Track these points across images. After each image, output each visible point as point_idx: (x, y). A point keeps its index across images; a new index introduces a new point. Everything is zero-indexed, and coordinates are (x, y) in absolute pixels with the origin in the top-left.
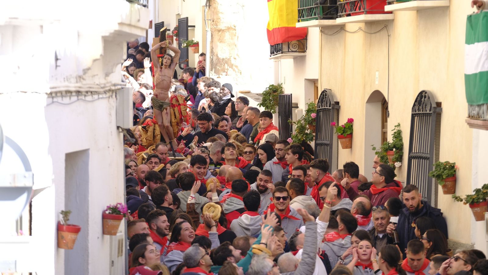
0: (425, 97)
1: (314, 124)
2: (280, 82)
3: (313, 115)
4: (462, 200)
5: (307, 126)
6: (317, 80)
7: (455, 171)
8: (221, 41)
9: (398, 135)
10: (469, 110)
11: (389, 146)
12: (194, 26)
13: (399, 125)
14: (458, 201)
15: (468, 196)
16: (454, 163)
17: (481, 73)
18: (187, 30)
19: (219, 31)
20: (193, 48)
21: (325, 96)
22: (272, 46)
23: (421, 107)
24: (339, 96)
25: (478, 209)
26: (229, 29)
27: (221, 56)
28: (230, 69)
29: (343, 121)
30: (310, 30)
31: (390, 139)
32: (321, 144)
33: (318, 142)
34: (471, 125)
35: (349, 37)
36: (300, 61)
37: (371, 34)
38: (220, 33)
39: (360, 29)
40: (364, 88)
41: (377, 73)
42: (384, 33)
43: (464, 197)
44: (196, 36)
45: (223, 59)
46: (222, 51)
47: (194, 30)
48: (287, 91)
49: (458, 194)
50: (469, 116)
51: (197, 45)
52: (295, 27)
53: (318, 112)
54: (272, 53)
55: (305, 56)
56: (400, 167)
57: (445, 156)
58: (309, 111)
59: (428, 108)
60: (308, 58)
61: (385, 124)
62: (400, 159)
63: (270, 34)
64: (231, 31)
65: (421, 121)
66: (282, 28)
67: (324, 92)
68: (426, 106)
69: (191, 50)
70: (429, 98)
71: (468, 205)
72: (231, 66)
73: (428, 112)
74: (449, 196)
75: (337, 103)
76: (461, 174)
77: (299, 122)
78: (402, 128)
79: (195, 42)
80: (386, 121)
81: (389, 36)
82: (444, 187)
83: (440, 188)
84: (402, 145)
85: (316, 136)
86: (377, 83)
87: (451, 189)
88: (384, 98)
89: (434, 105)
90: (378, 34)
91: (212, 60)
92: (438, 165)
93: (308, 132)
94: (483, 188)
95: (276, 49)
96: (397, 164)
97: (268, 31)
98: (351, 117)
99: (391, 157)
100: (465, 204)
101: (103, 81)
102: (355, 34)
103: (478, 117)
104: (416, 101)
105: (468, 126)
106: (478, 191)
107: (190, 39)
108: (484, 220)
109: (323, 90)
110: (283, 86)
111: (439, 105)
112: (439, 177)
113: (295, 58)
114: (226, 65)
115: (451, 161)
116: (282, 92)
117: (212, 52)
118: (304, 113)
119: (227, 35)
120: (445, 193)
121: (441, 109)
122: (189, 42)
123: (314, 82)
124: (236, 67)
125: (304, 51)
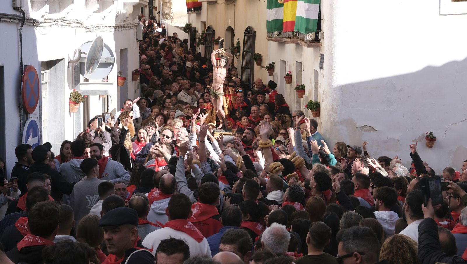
0: (249, 29)
1: (205, 39)
2: (190, 23)
3: (204, 35)
4: (264, 68)
5: (202, 39)
6: (206, 22)
7: (261, 57)
8: (166, 7)
9: (238, 43)
10: (268, 34)
11: (235, 47)
12: (155, 1)
13: (239, 39)
14: (263, 68)
15: (267, 66)
16: (261, 54)
17: (276, 20)
18: (153, 2)
19: (165, 3)
20: (155, 9)
21: (210, 28)
22: (188, 9)
23: (248, 33)
24: (214, 28)
25: (270, 71)
26: (169, 2)
27: (166, 12)
28: (169, 17)
29: (216, 38)
30: (203, 2)
31: (235, 45)
32: (207, 46)
33: (206, 45)
34: (269, 40)
35: (218, 5)
36: (199, 14)
37: (228, 4)
38: (166, 3)
39: (223, 3)
40: (225, 25)
41: (230, 19)
42: (233, 4)
43: (265, 67)
44: (156, 4)
45: (167, 13)
46: (166, 11)
47: (155, 2)
48: (193, 26)
49: (263, 65)
50: (268, 36)
51: (156, 8)
52: (197, 2)
53: (206, 34)
54: (188, 11)
55: (200, 13)
56: (239, 55)
57: (257, 51)
58: (203, 34)
59: (251, 33)
60: (202, 13)
61: (233, 39)
62: (239, 52)
63: (188, 4)
64: (170, 3)
65: (248, 38)
66: (192, 2)
67: (209, 27)
68: (250, 32)
69: (154, 10)
70: (251, 29)
71: (267, 70)
72: (170, 16)
73: (251, 34)
74: (259, 67)
75: (214, 31)
76: (264, 58)
77: (199, 38)
78: (240, 40)
79: (156, 7)
80: (233, 38)
81: (235, 5)
82: (257, 63)
83: (255, 63)
84: (240, 47)
85: (206, 43)
86: (230, 23)
87: (260, 63)
88: (233, 28)
89: (253, 32)
90: (230, 5)
91: (162, 14)
92: (255, 54)
93: (202, 41)
94: (272, 63)
95: (189, 10)
96: (238, 54)
97: (186, 3)
98: (219, 36)
99: (236, 51)
100: (265, 69)
101: (132, 22)
102: (221, 5)
103: (272, 37)
104: (246, 30)
105: (267, 40)
106: (270, 64)
107: (153, 6)
108: (273, 75)
109: (208, 26)
110: (192, 24)
111: (255, 32)
112: (255, 59)
113: (197, 13)
114: (168, 16)
115: (260, 53)
116: (191, 26)
117: (162, 11)
118: (200, 34)
119: (168, 4)
120: (257, 65)
121: (256, 34)
122: (153, 7)
123: (204, 23)
124: (172, 16)
125: (201, 11)
